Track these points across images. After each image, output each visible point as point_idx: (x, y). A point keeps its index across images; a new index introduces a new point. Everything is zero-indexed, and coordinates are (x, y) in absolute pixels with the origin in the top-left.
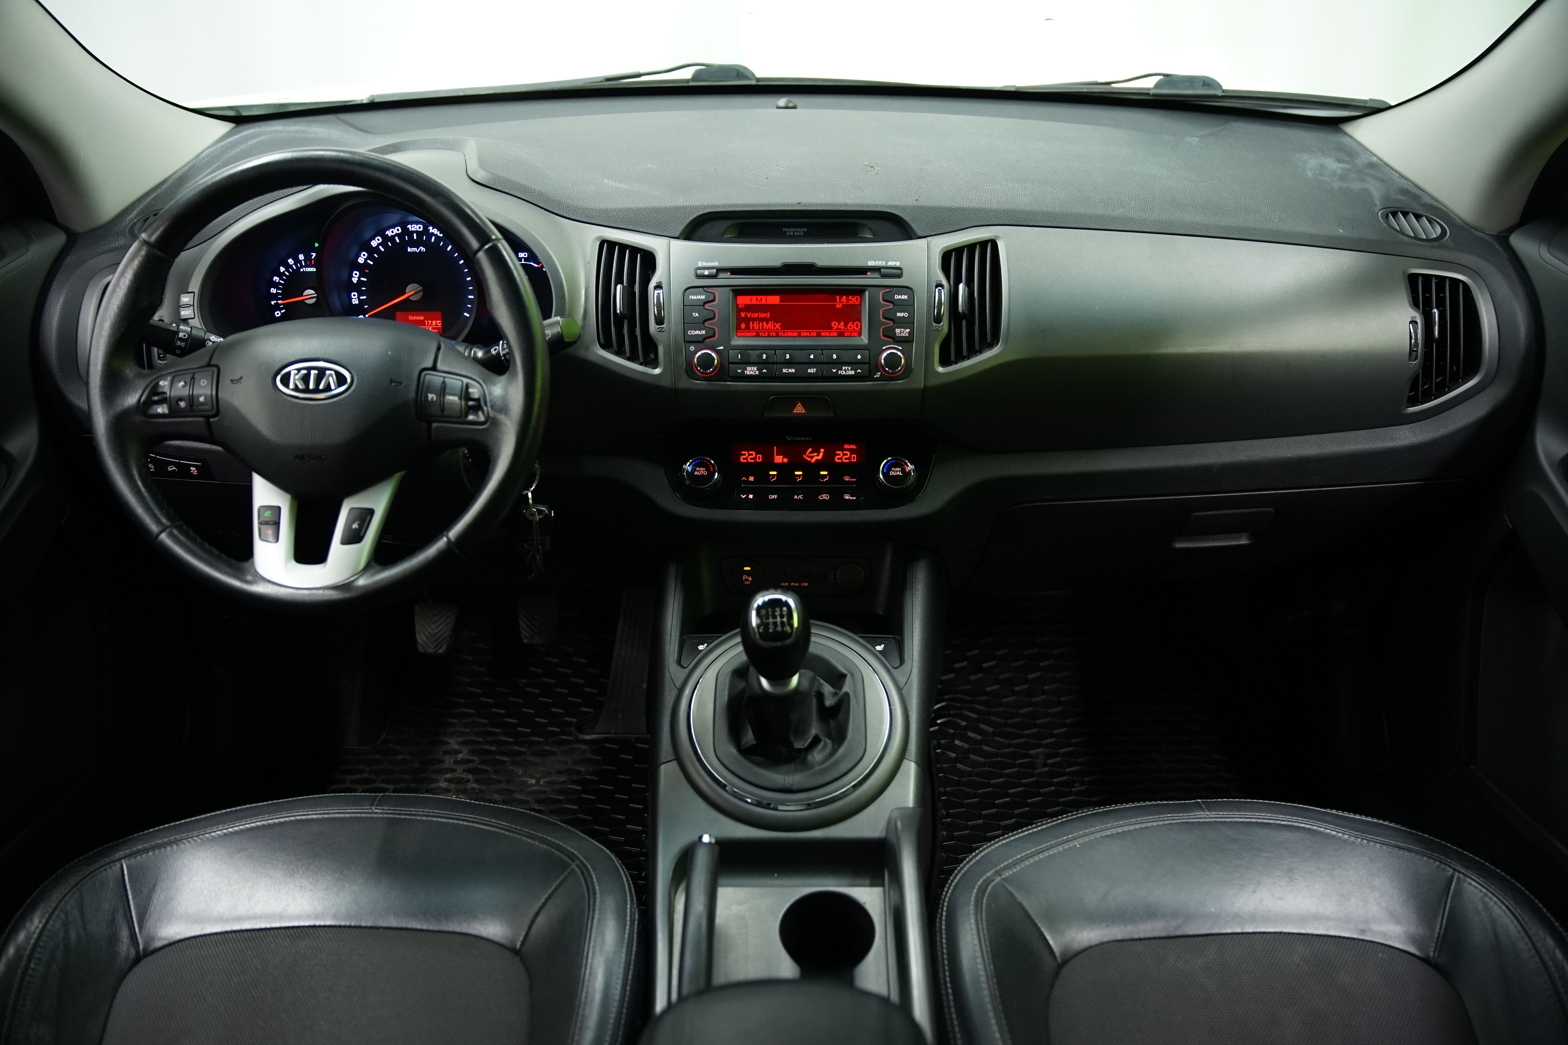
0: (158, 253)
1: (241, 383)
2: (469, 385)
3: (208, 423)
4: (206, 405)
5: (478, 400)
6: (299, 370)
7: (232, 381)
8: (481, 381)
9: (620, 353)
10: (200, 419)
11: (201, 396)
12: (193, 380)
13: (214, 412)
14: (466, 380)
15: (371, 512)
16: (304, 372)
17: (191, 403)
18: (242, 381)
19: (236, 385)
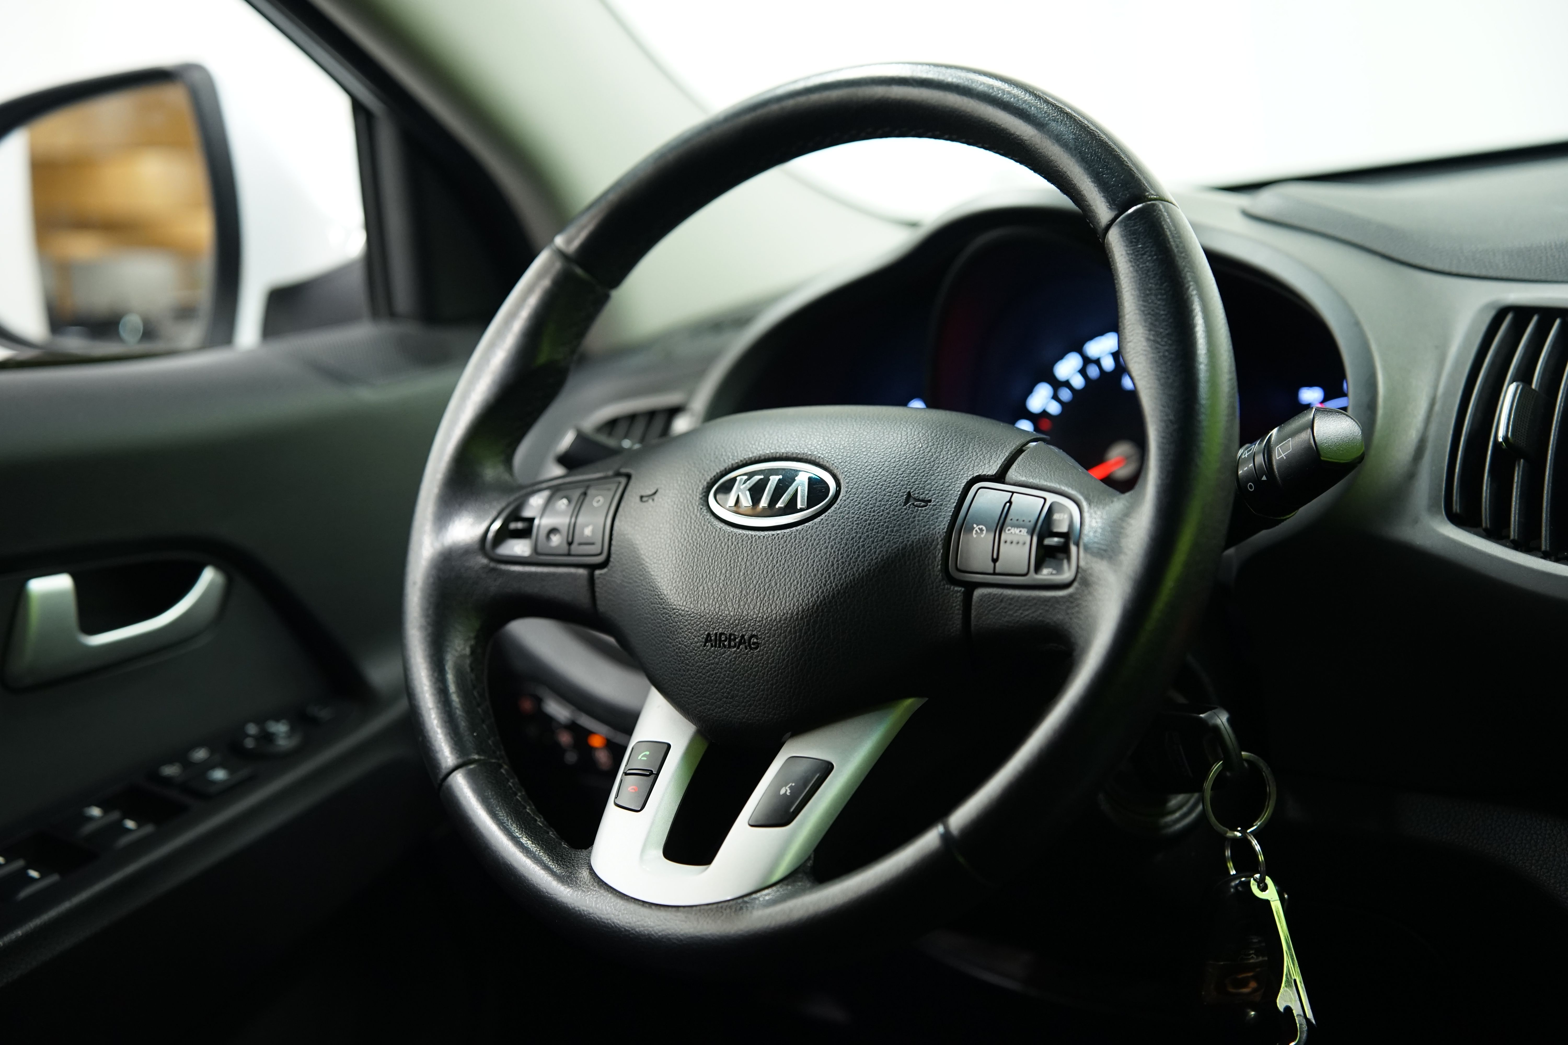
0: (579, 271)
1: (653, 500)
2: (1055, 507)
3: (591, 579)
4: (593, 544)
5: (1066, 536)
6: (751, 475)
7: (642, 497)
8: (1081, 498)
9: (1496, 534)
10: (581, 571)
11: (587, 526)
12: (582, 498)
13: (601, 559)
14: (1051, 498)
15: (827, 769)
16: (757, 478)
17: (570, 539)
18: (656, 497)
19: (646, 504)
